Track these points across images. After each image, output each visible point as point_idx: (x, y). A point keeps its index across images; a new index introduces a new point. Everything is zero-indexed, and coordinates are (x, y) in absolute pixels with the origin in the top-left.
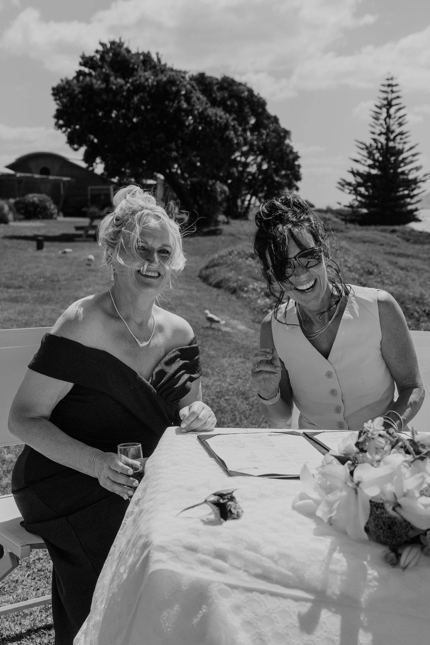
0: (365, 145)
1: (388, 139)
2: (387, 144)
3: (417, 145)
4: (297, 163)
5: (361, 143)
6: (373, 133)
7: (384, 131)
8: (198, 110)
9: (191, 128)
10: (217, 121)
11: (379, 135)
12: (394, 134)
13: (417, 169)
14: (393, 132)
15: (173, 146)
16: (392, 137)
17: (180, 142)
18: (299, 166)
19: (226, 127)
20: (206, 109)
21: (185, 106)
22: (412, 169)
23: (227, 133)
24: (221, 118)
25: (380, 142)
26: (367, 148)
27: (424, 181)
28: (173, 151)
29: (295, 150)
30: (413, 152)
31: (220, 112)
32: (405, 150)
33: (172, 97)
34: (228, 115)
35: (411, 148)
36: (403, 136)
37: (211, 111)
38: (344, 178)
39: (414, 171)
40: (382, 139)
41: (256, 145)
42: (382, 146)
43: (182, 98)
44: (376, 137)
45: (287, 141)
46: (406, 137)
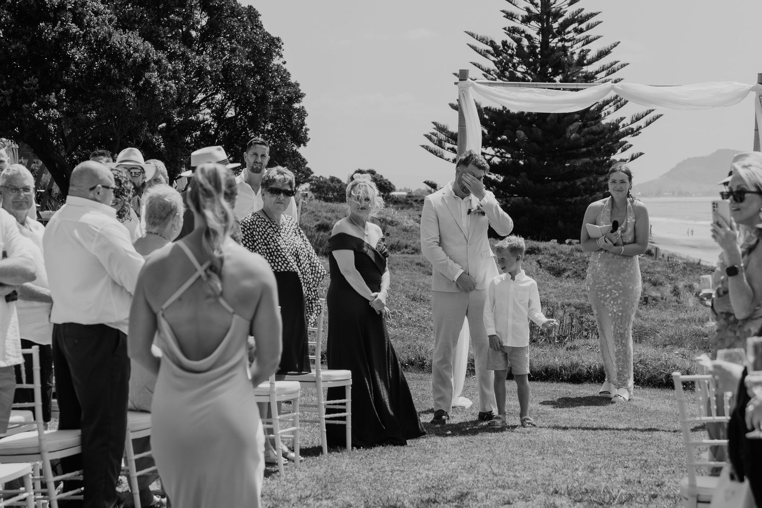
0: (492, 43)
1: (545, 32)
2: (545, 43)
3: (615, 46)
4: (296, 106)
5: (482, 40)
6: (510, 16)
7: (536, 11)
8: (96, 34)
9: (84, 66)
10: (129, 56)
11: (526, 20)
12: (561, 20)
13: (618, 102)
14: (558, 15)
15: (53, 98)
16: (555, 25)
17: (63, 91)
18: (302, 113)
19: (145, 65)
20: (110, 35)
21: (74, 29)
22: (607, 103)
23: (147, 75)
24: (136, 50)
25: (529, 37)
26: (497, 52)
27: (634, 132)
28: (53, 107)
29: (293, 80)
30: (605, 61)
31: (135, 39)
32: (589, 57)
33: (52, 15)
34: (148, 45)
35: (602, 54)
36: (583, 26)
37: (118, 38)
38: (442, 123)
39: (612, 109)
40: (533, 29)
41: (210, 73)
42: (532, 47)
43: (69, 14)
44: (517, 24)
45: (276, 61)
46: (588, 28)
